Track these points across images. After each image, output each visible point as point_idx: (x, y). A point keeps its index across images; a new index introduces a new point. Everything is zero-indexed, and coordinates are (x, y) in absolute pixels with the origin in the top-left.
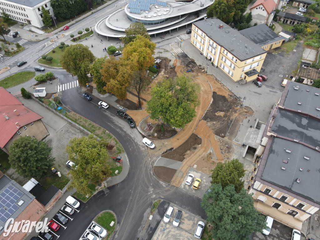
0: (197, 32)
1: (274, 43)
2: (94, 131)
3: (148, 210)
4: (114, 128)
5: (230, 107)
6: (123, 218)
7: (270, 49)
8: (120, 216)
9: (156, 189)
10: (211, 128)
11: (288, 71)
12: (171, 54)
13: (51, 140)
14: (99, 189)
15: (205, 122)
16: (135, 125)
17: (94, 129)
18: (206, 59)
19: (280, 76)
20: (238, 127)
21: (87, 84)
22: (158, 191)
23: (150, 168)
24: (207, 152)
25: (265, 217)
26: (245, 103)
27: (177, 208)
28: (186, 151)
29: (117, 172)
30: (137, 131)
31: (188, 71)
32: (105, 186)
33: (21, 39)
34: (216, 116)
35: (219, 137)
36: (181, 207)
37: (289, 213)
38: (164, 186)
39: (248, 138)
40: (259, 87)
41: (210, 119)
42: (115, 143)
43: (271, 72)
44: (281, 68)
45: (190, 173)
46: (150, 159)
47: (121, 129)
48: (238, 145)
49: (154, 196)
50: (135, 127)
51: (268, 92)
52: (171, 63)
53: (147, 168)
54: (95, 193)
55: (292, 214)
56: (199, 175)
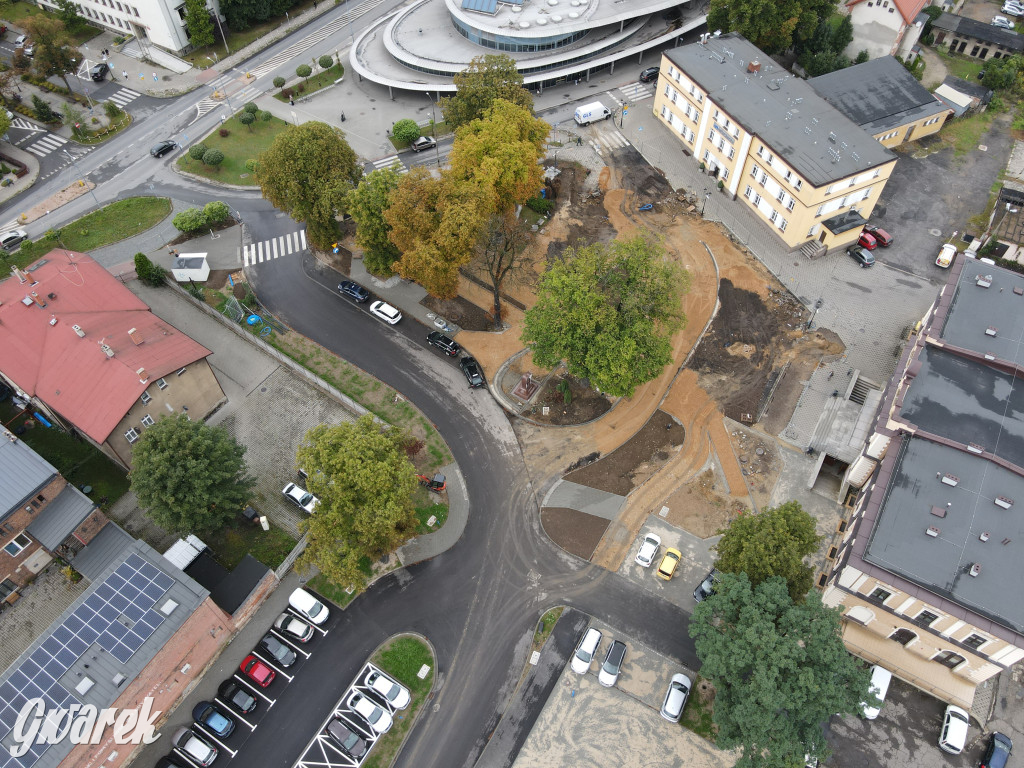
0: (676, 84)
1: (918, 123)
2: (360, 393)
3: (528, 637)
4: (421, 386)
5: (772, 330)
6: (456, 657)
7: (905, 140)
8: (444, 650)
9: (549, 577)
10: (712, 395)
11: (957, 217)
12: (591, 152)
13: (234, 419)
14: (382, 569)
15: (696, 374)
16: (484, 379)
17: (361, 389)
18: (700, 170)
19: (932, 232)
20: (795, 392)
21: (334, 246)
22: (556, 582)
23: (529, 513)
24: (699, 469)
25: (868, 667)
26: (821, 319)
27: (611, 635)
28: (637, 464)
29: (432, 520)
30: (489, 396)
31: (644, 210)
32: (399, 564)
33: (120, 87)
34: (730, 357)
35: (736, 424)
36: (622, 629)
37: (938, 660)
38: (573, 567)
39: (825, 430)
40: (866, 266)
41: (711, 366)
42: (425, 433)
43: (905, 217)
44: (938, 205)
45: (648, 531)
46: (529, 485)
47: (440, 389)
48: (794, 450)
49: (544, 596)
50: (484, 385)
51: (893, 283)
52: (592, 181)
53: (520, 511)
54: (372, 581)
55: (947, 661)
56: (675, 537)
